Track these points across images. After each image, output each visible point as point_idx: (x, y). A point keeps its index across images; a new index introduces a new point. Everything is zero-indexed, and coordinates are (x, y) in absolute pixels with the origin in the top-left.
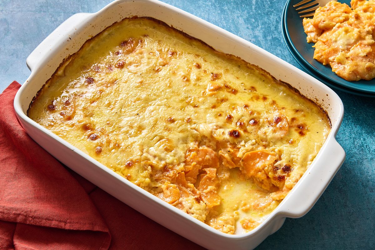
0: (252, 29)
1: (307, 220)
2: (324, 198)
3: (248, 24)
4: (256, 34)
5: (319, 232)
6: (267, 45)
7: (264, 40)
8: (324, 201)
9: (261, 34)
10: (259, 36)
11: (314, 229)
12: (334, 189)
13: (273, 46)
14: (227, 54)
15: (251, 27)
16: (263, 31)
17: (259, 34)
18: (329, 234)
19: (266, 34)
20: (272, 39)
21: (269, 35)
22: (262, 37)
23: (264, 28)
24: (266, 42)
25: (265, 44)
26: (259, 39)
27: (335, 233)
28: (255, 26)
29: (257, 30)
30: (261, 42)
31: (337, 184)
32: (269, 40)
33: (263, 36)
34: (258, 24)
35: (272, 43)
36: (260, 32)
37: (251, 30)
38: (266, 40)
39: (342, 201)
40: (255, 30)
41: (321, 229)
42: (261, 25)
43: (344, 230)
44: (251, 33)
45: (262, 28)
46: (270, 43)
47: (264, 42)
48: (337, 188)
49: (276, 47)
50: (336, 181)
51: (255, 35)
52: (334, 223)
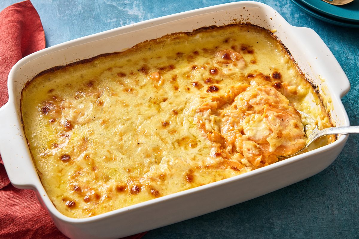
0: (281, 7)
1: (318, 194)
2: (337, 174)
3: (276, 2)
4: (284, 11)
5: (329, 206)
6: (294, 22)
7: (291, 17)
8: (337, 177)
9: (289, 11)
10: (286, 13)
11: (324, 203)
12: (349, 166)
13: (300, 24)
14: (133, 48)
15: (279, 4)
16: (291, 9)
17: (287, 11)
18: (339, 210)
19: (294, 12)
20: (300, 17)
21: (297, 13)
22: (289, 14)
23: (292, 6)
24: (293, 19)
25: (292, 21)
26: (286, 16)
27: (346, 209)
28: (283, 4)
29: (286, 8)
30: (288, 19)
31: (353, 162)
32: (297, 18)
33: (291, 14)
34: (287, 2)
35: (299, 20)
36: (288, 10)
37: (279, 7)
38: (293, 17)
39: (356, 178)
40: (283, 7)
41: (332, 204)
42: (290, 4)
43: (355, 207)
44: (278, 10)
45: (290, 6)
46: (297, 21)
47: (291, 19)
48: (352, 166)
49: (303, 25)
50: (352, 159)
51: (282, 12)
52: (345, 199)
